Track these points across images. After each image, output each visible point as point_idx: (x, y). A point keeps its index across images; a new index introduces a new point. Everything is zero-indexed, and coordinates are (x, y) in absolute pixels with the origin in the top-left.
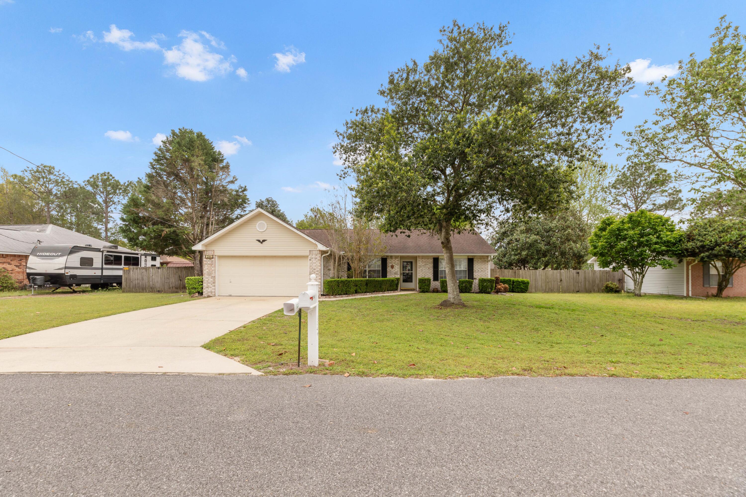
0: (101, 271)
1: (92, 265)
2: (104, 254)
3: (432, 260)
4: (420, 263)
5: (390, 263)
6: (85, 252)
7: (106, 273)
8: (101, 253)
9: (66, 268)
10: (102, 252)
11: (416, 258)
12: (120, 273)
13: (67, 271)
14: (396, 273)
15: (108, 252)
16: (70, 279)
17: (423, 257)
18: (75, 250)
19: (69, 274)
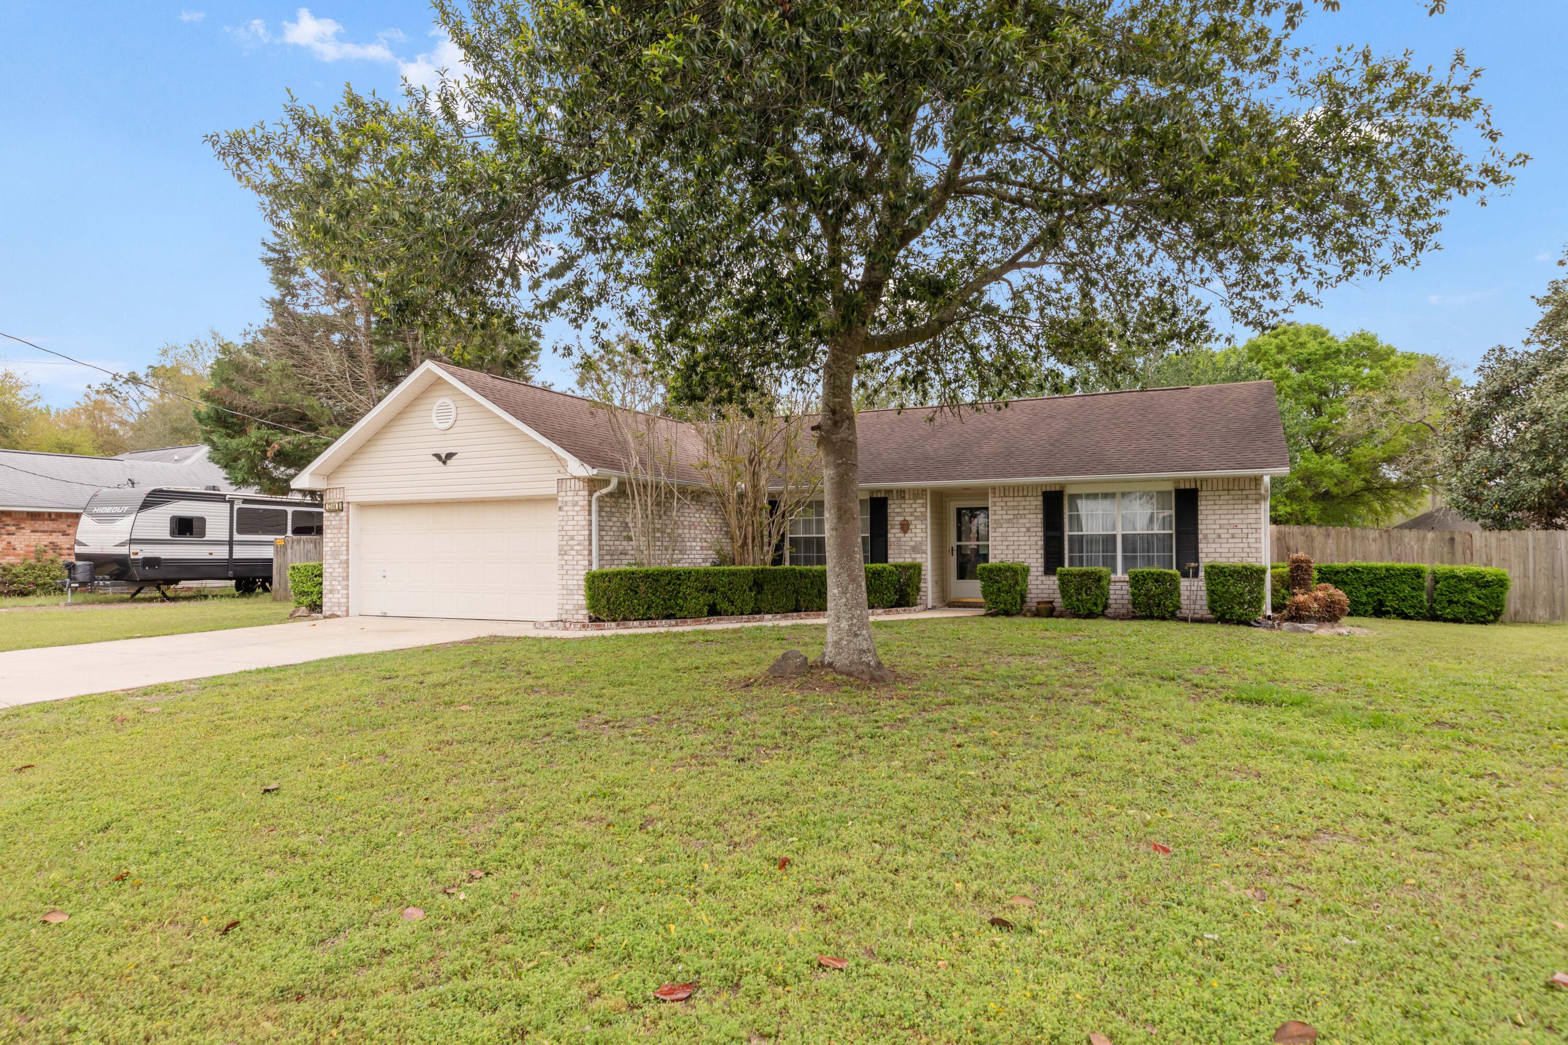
0: (227, 548)
1: (203, 535)
2: (236, 507)
3: (1038, 502)
4: (997, 510)
5: (896, 512)
6: (182, 502)
7: (241, 553)
8: (228, 505)
9: (132, 541)
10: (231, 502)
11: (983, 493)
12: (267, 552)
13: (135, 548)
14: (915, 549)
15: (245, 501)
16: (144, 567)
17: (1006, 491)
18: (156, 498)
19: (140, 556)
